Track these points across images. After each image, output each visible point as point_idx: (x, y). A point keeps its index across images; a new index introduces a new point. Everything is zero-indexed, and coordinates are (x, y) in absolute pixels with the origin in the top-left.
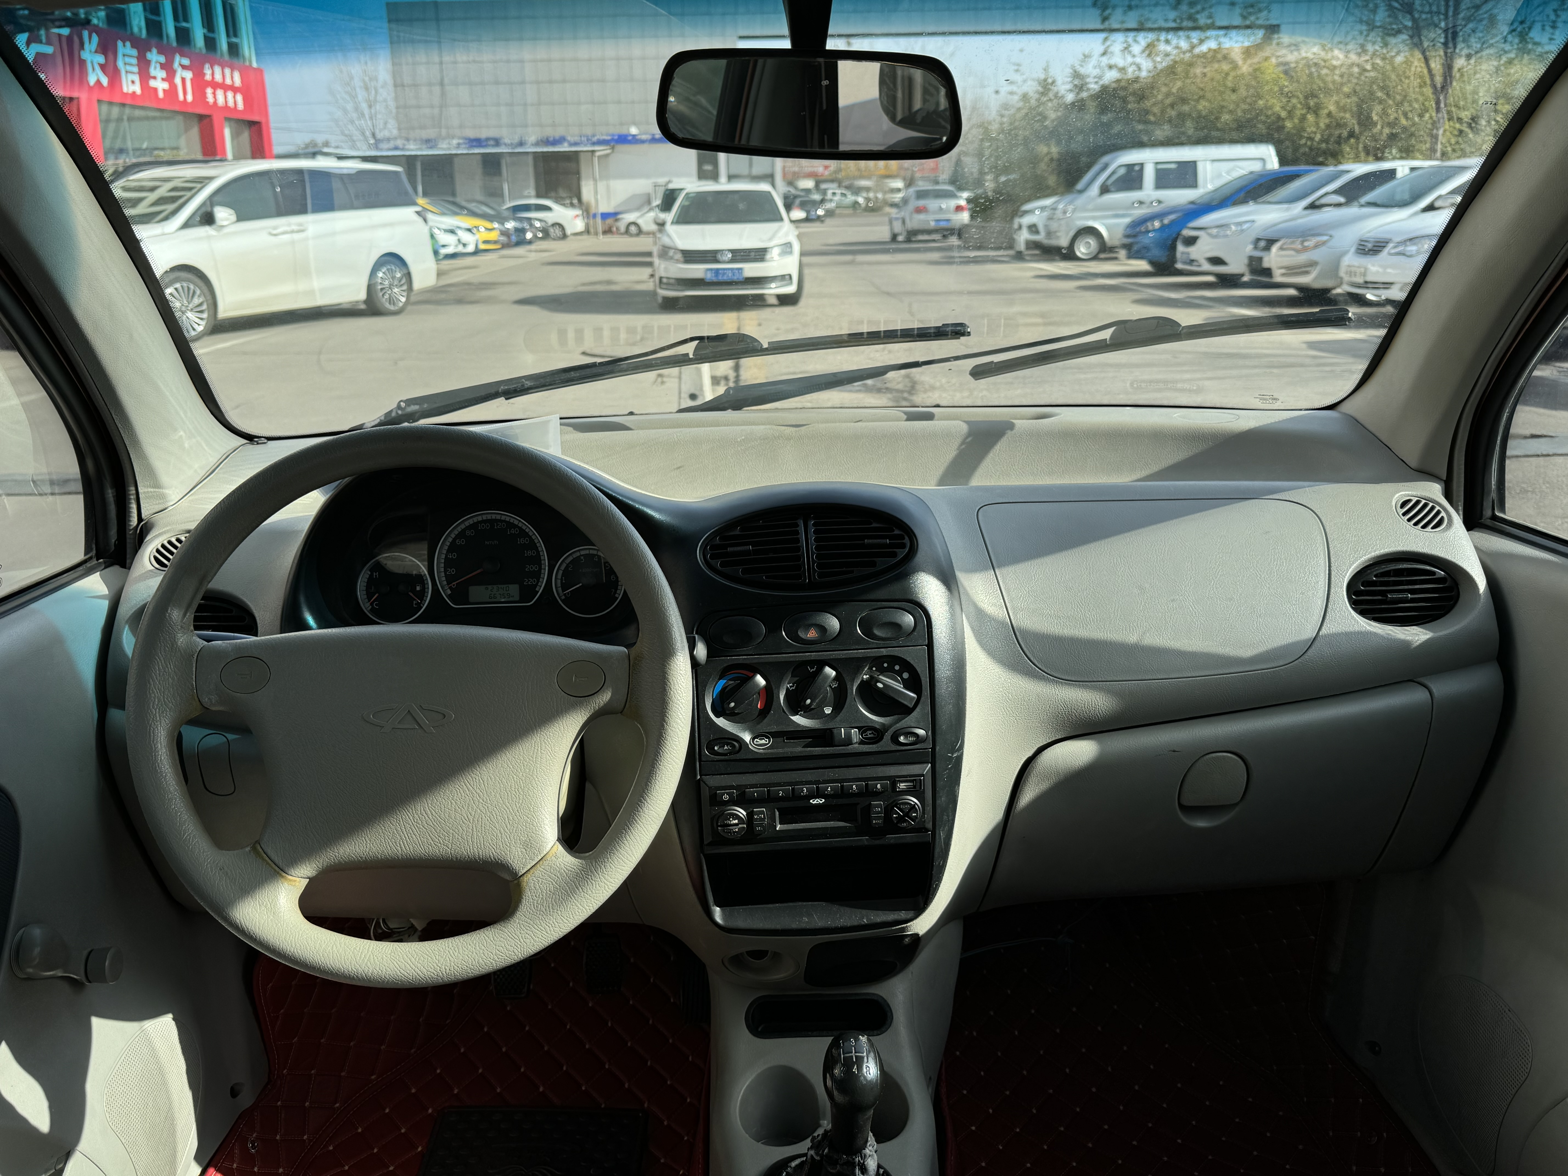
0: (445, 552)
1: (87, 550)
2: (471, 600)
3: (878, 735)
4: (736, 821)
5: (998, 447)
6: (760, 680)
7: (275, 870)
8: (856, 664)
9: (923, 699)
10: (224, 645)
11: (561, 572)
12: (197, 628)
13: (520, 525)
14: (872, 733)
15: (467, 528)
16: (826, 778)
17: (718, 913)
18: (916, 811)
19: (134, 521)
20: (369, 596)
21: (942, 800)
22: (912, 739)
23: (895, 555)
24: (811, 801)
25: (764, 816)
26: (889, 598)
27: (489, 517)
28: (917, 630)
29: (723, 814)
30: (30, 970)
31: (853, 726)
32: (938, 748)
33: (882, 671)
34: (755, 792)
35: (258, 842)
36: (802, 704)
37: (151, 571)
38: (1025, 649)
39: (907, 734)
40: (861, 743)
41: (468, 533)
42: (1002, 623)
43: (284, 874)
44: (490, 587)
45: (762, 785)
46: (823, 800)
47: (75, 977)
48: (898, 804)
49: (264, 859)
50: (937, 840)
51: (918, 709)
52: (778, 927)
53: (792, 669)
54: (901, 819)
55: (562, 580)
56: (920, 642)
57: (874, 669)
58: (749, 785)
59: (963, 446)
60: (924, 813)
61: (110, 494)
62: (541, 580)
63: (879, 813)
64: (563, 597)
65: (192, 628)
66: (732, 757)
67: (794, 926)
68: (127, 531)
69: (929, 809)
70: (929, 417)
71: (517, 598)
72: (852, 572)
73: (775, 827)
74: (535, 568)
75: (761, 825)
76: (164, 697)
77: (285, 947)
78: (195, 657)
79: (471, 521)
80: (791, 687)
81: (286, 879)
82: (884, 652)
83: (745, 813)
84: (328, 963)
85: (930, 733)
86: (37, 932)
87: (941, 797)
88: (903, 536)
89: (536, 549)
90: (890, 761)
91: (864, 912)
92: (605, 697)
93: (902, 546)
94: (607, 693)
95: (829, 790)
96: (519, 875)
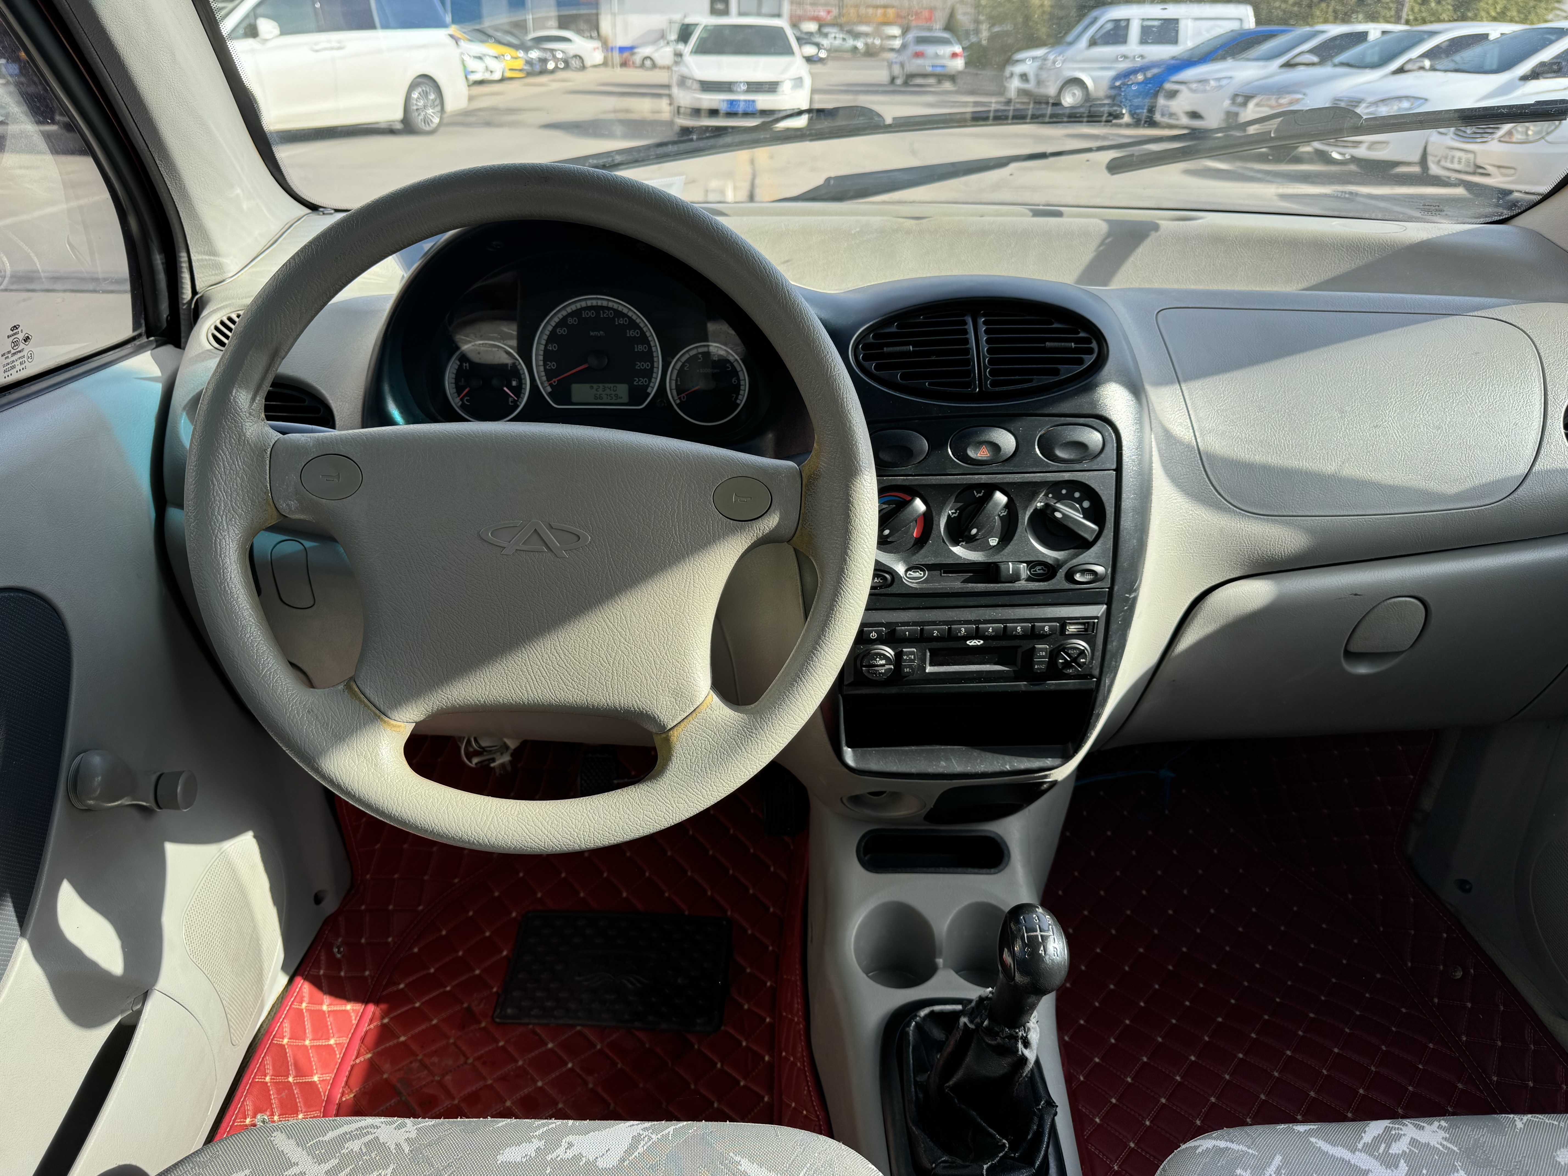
0: (544, 342)
1: (136, 325)
2: (574, 399)
3: (1049, 571)
4: (883, 662)
6: (919, 505)
7: (376, 714)
8: (1031, 490)
9: (1105, 532)
10: (303, 438)
11: (675, 372)
12: (268, 418)
13: (630, 314)
14: (1042, 569)
15: (570, 315)
16: (987, 618)
17: (849, 755)
18: (1085, 657)
19: (187, 294)
20: (459, 390)
21: (1113, 645)
22: (1088, 578)
24: (968, 642)
25: (914, 657)
26: (1076, 412)
27: (594, 303)
28: (1105, 451)
29: (869, 653)
30: (91, 802)
31: (1022, 560)
32: (1116, 588)
33: (1060, 498)
34: (906, 631)
35: (353, 679)
36: (966, 533)
37: (209, 351)
38: (1211, 477)
39: (1084, 572)
40: (1029, 579)
41: (570, 321)
42: (1188, 446)
43: (386, 719)
44: (595, 386)
45: (915, 624)
46: (982, 642)
47: (144, 804)
48: (1066, 648)
49: (361, 701)
50: (1102, 688)
51: (1099, 543)
52: (913, 770)
53: (956, 494)
54: (1067, 665)
55: (676, 380)
56: (1108, 466)
57: (1050, 495)
58: (900, 623)
59: (1101, 248)
60: (1092, 659)
62: (653, 380)
63: (1043, 657)
64: (678, 401)
65: (263, 415)
66: (883, 591)
67: (931, 769)
68: (180, 305)
69: (1098, 654)
70: (1059, 214)
71: (625, 399)
72: (1031, 381)
73: (925, 669)
74: (646, 365)
75: (910, 667)
76: (231, 501)
77: (390, 807)
78: (269, 453)
79: (573, 307)
80: (954, 513)
81: (389, 724)
82: (1067, 476)
83: (892, 653)
84: (443, 826)
85: (1110, 570)
86: (96, 760)
87: (1113, 641)
88: (1091, 339)
89: (648, 343)
90: (1061, 601)
91: (1007, 758)
92: (771, 522)
93: (1090, 351)
94: (773, 518)
95: (991, 631)
96: (668, 728)
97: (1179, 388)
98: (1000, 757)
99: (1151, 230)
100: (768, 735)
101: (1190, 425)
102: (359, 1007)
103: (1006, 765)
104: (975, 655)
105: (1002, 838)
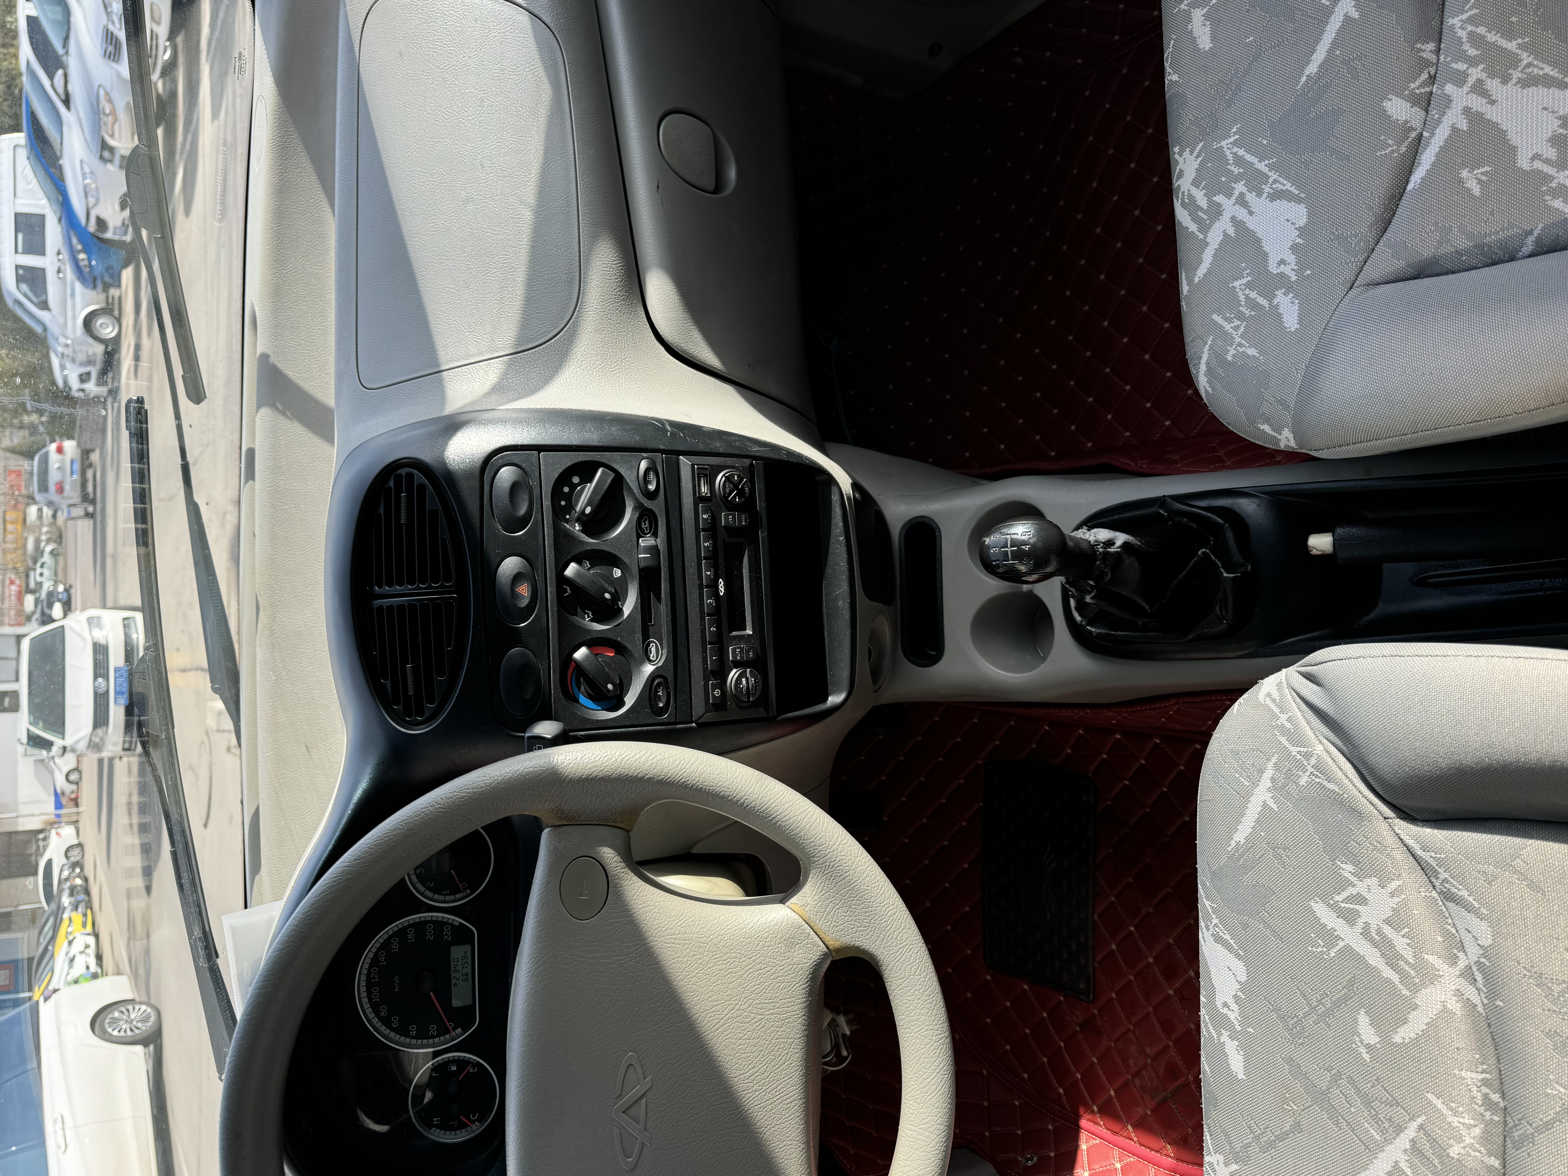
0: (408, 1040)
2: (470, 1002)
3: (646, 515)
4: (744, 680)
5: (290, 374)
6: (581, 654)
8: (562, 538)
9: (604, 461)
11: (437, 897)
13: (374, 950)
14: (644, 521)
15: (377, 1015)
16: (696, 577)
17: (834, 699)
18: (732, 476)
20: (464, 1125)
21: (718, 445)
22: (652, 476)
23: (422, 487)
24: (721, 594)
25: (738, 648)
26: (478, 495)
27: (363, 989)
28: (519, 463)
29: (735, 695)
31: (635, 544)
32: (662, 447)
33: (570, 507)
34: (712, 659)
36: (609, 603)
38: (542, 341)
39: (646, 482)
40: (655, 535)
41: (384, 1013)
42: (510, 365)
44: (453, 982)
45: (704, 650)
46: (721, 580)
48: (724, 495)
50: (762, 454)
51: (617, 467)
52: (848, 633)
53: (568, 615)
54: (741, 493)
55: (445, 896)
56: (535, 460)
57: (568, 517)
58: (703, 665)
59: (288, 414)
60: (733, 467)
62: (446, 921)
63: (734, 518)
64: (468, 892)
66: (671, 685)
67: (847, 615)
69: (729, 461)
70: (251, 453)
71: (468, 948)
72: (443, 536)
73: (749, 635)
74: (430, 930)
75: (748, 652)
79: (369, 1011)
80: (589, 616)
82: (547, 503)
83: (735, 670)
85: (644, 455)
87: (716, 447)
88: (397, 476)
89: (405, 929)
90: (677, 503)
91: (832, 540)
92: (609, 855)
93: (410, 477)
94: (604, 853)
95: (709, 573)
96: (826, 950)
97: (446, 372)
98: (832, 546)
99: (268, 362)
100: (831, 850)
101: (484, 363)
102: (1083, 1135)
103: (839, 540)
104: (735, 588)
105: (906, 524)
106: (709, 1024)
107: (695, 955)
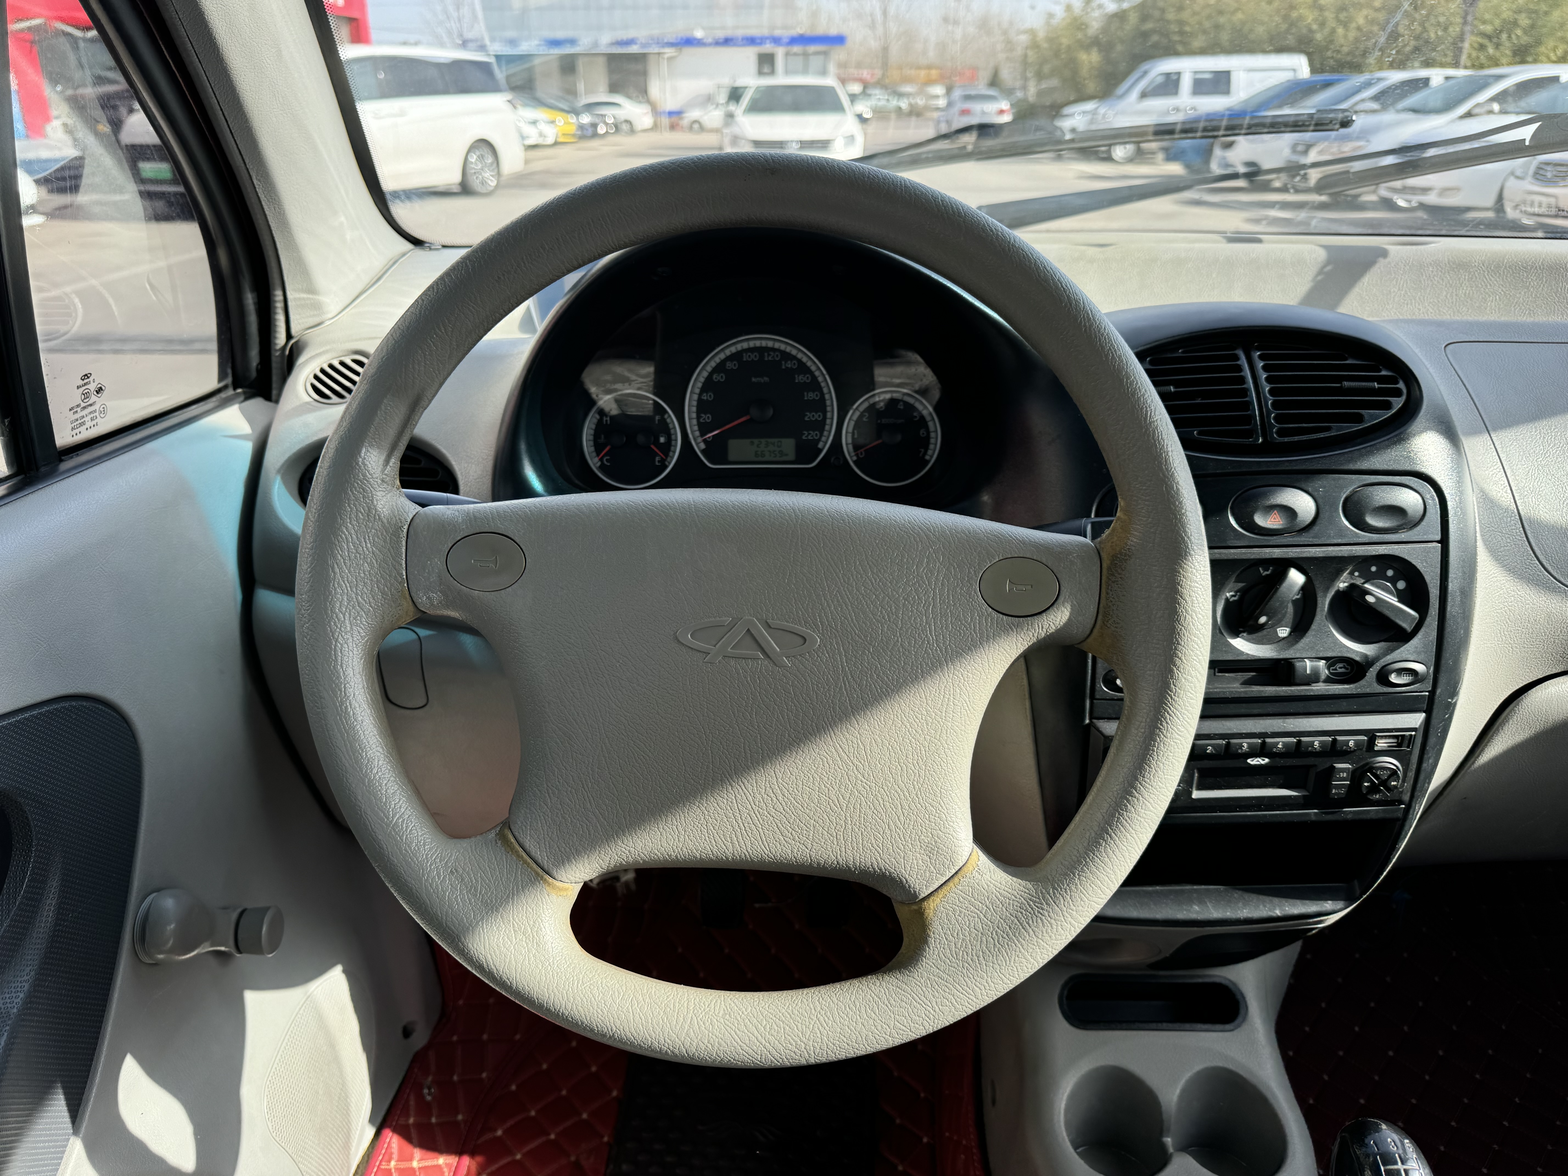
0: (698, 391)
1: (222, 376)
2: (731, 457)
3: (1354, 669)
7: (537, 874)
8: (1333, 567)
9: (1427, 619)
10: (449, 512)
11: (853, 424)
12: (404, 484)
13: (800, 356)
14: (1344, 667)
15: (730, 358)
16: (1276, 730)
18: (1396, 779)
19: (280, 339)
20: (598, 448)
21: (1428, 763)
22: (1405, 678)
24: (1249, 761)
26: (1389, 468)
27: (758, 343)
28: (1426, 519)
30: (161, 956)
31: (1321, 655)
32: (1438, 691)
33: (1369, 578)
35: (507, 824)
36: (1251, 623)
37: (307, 403)
39: (1401, 671)
41: (729, 365)
42: (1508, 513)
43: (551, 880)
44: (756, 441)
46: (1268, 760)
47: (223, 949)
48: (1373, 768)
49: (519, 856)
50: (1410, 816)
51: (1420, 635)
53: (1238, 572)
54: (1374, 789)
55: (853, 433)
56: (1431, 537)
57: (1356, 574)
59: (1319, 278)
60: (1405, 781)
61: (250, 299)
62: (826, 433)
63: (1343, 779)
64: (855, 458)
65: (398, 482)
67: (1178, 913)
68: (273, 352)
69: (1411, 774)
71: (792, 456)
72: (1328, 429)
73: (1191, 793)
74: (817, 416)
76: (357, 594)
78: (405, 531)
79: (734, 350)
80: (1232, 596)
81: (554, 887)
82: (1379, 550)
85: (1432, 669)
86: (169, 903)
87: (1429, 758)
88: (1397, 378)
89: (820, 389)
90: (1368, 708)
91: (1276, 900)
92: (1058, 618)
93: (1398, 393)
94: (1062, 612)
95: (1280, 746)
96: (921, 897)
97: (1489, 438)
98: (1268, 898)
99: (1378, 258)
101: (1507, 484)
102: (453, 1160)
103: (1275, 909)
104: (1258, 777)
105: (1234, 984)
106: (844, 740)
107: (927, 724)
